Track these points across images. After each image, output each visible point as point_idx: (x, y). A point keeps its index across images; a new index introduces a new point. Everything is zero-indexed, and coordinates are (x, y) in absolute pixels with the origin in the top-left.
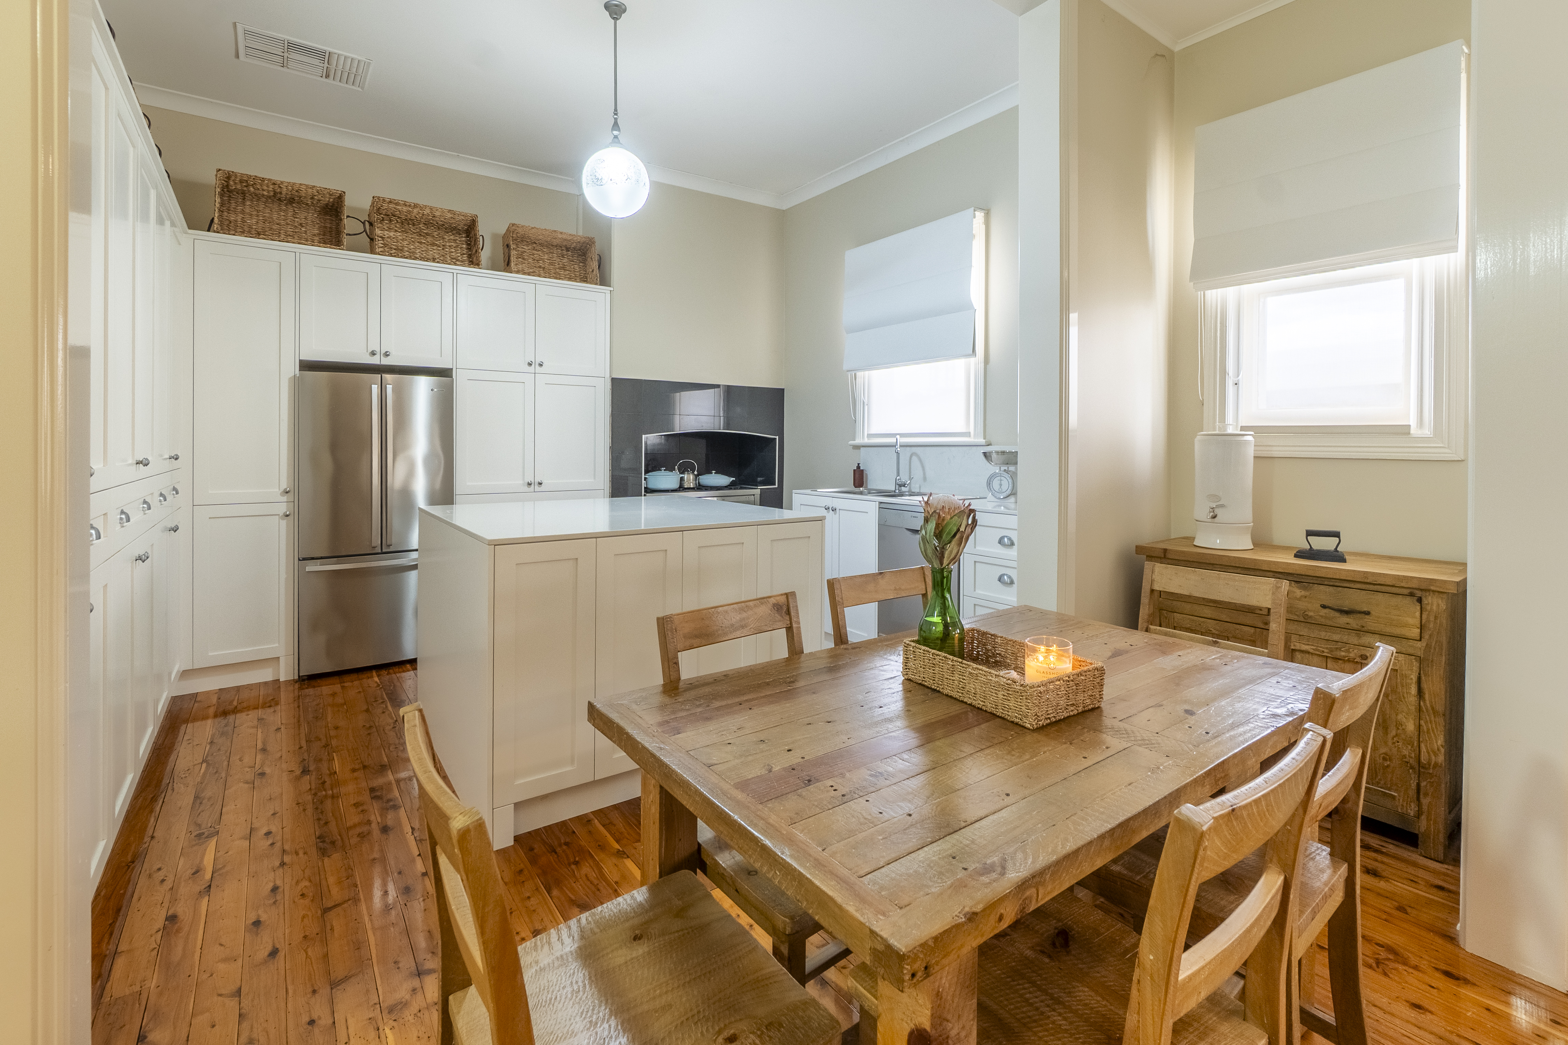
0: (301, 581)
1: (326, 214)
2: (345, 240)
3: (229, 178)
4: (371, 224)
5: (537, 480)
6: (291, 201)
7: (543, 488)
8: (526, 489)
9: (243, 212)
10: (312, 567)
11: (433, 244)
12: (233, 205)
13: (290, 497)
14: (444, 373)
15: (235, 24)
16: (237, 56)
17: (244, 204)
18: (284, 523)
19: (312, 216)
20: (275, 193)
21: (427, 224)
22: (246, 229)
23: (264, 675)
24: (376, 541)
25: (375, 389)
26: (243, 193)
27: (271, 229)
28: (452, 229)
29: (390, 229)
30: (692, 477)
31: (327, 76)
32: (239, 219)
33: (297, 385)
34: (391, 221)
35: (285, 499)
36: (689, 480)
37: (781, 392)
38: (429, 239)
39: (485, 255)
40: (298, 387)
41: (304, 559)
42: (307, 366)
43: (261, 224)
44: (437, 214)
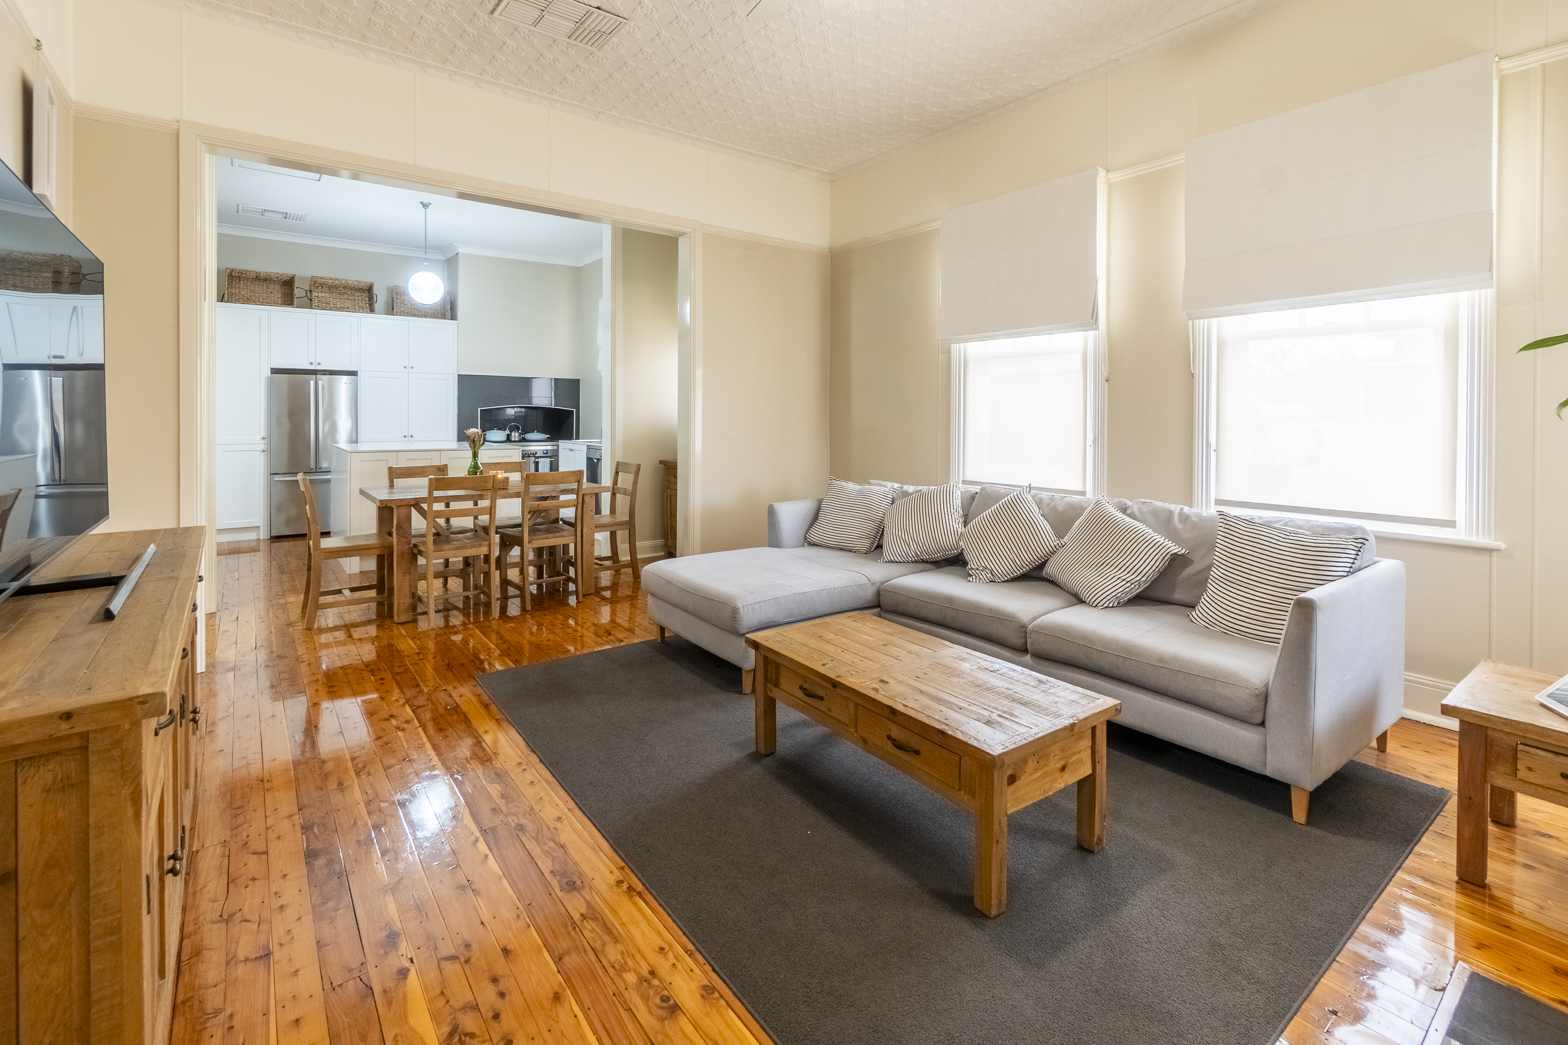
0: (271, 486)
1: (285, 285)
2: (296, 301)
3: (232, 271)
4: (310, 291)
5: (410, 435)
6: (265, 280)
7: (413, 439)
8: (403, 439)
9: (239, 287)
10: (278, 478)
11: (348, 299)
12: (234, 284)
13: (265, 441)
14: (354, 373)
15: (238, 205)
16: (238, 212)
17: (240, 282)
18: (262, 454)
19: (277, 287)
20: (257, 277)
21: (345, 287)
22: (241, 297)
23: (252, 536)
24: (313, 465)
25: (312, 383)
26: (240, 277)
27: (254, 296)
28: (360, 290)
29: (322, 292)
30: (517, 434)
31: (285, 218)
32: (237, 291)
33: (270, 382)
34: (322, 287)
35: (263, 442)
36: (515, 436)
37: (577, 382)
38: (346, 296)
39: (378, 306)
40: (270, 383)
41: (274, 474)
42: (275, 371)
43: (249, 294)
44: (350, 283)
